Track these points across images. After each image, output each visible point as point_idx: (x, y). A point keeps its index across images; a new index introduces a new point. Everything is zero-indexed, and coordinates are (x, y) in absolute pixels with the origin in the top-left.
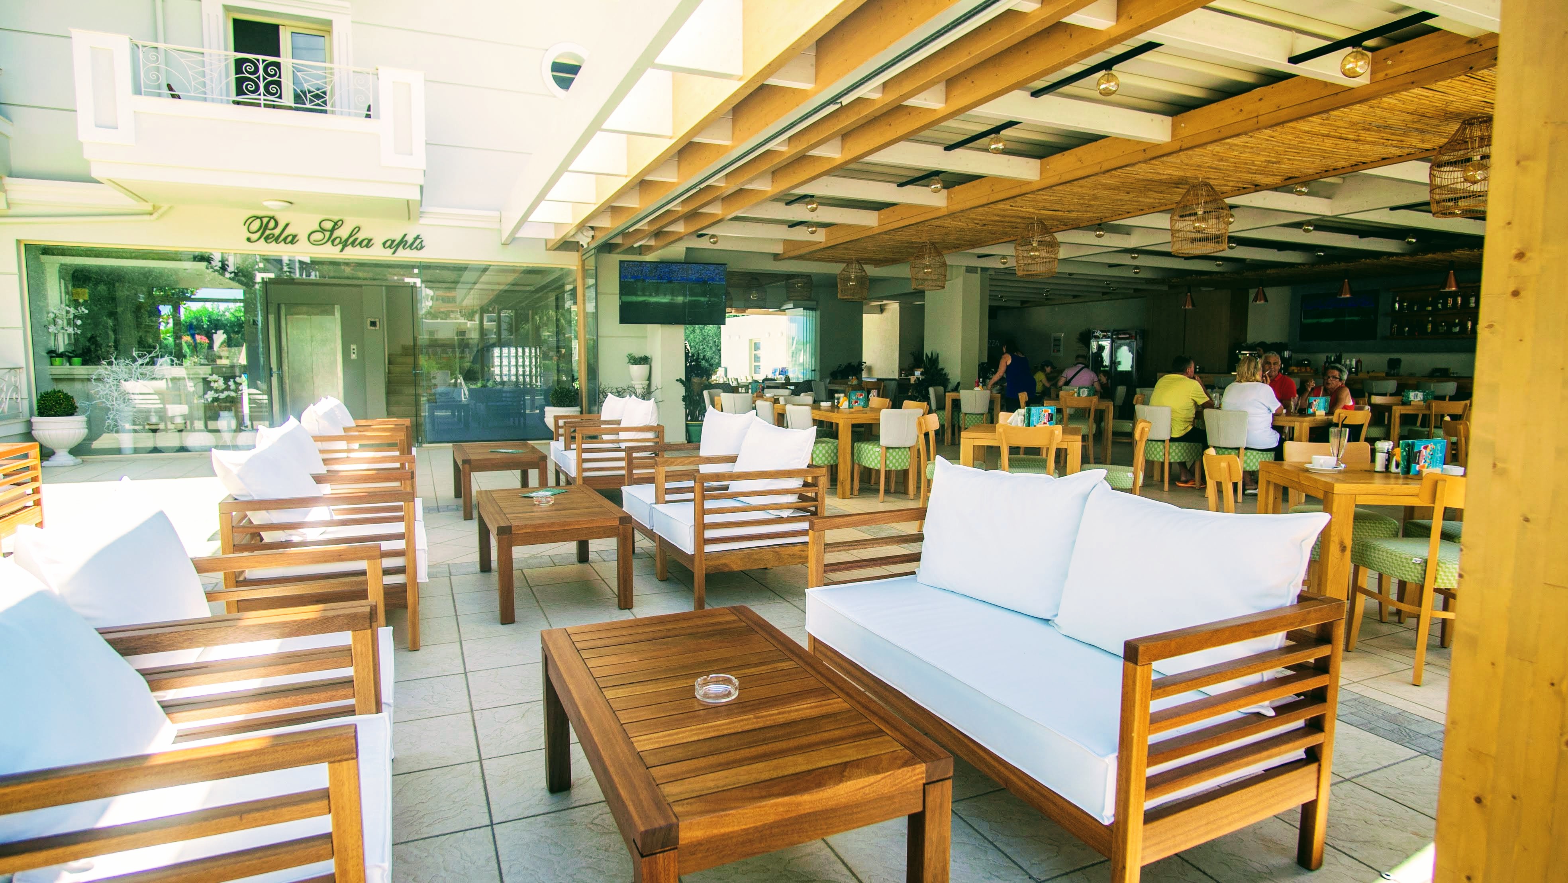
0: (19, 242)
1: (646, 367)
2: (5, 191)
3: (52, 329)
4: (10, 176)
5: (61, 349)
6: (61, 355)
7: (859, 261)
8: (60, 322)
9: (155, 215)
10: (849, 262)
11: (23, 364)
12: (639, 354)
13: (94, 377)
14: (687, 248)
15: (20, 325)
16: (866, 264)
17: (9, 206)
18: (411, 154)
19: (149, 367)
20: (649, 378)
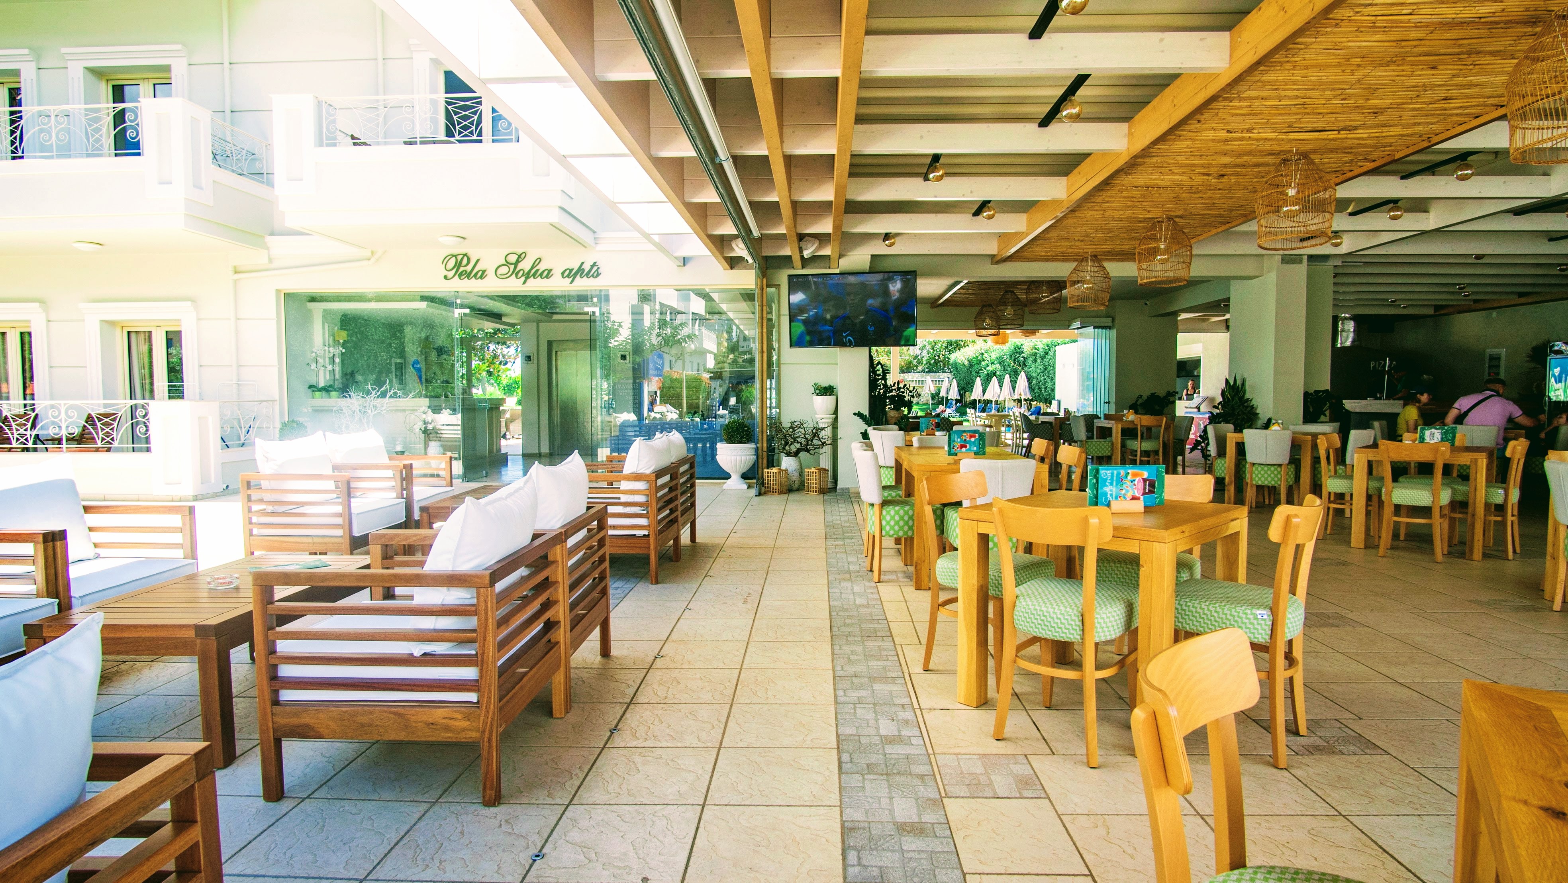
0: (278, 291)
1: (832, 398)
2: (268, 249)
3: (313, 366)
4: (272, 234)
5: (322, 384)
6: (320, 390)
7: (1095, 258)
8: (320, 360)
9: (373, 260)
10: (1081, 259)
11: (277, 397)
12: (825, 384)
13: (334, 409)
14: (872, 256)
15: (276, 363)
16: (1106, 260)
17: (270, 261)
18: (548, 175)
19: (379, 400)
20: (836, 412)
